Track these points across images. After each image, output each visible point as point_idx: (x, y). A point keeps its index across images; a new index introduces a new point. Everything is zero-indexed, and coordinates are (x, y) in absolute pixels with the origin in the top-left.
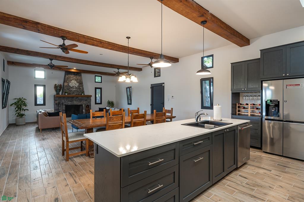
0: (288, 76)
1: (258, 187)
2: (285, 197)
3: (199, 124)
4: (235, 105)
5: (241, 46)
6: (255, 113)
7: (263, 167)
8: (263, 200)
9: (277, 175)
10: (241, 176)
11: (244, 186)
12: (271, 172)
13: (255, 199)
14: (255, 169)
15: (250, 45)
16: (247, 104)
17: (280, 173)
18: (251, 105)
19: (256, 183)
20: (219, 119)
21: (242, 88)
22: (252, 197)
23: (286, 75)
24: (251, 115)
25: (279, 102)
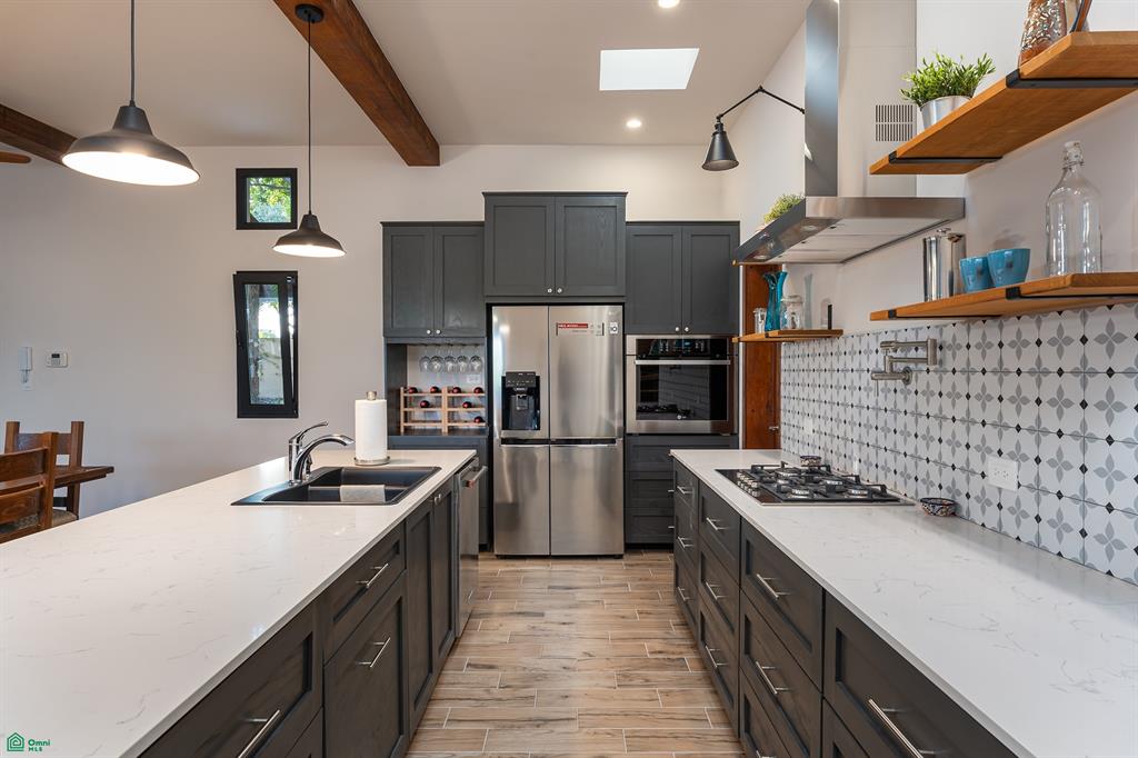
0: (560, 296)
1: (536, 683)
2: (609, 683)
3: (310, 488)
4: (395, 394)
5: (411, 163)
6: (459, 421)
7: (518, 610)
8: (568, 719)
9: (564, 624)
10: (475, 666)
11: (500, 700)
12: (545, 619)
13: (549, 727)
14: (501, 625)
15: (442, 166)
16: (437, 390)
17: (567, 611)
18: (449, 392)
19: (527, 672)
20: (382, 456)
21: (423, 326)
22: (538, 726)
23: (555, 290)
24: (452, 430)
25: (538, 378)
